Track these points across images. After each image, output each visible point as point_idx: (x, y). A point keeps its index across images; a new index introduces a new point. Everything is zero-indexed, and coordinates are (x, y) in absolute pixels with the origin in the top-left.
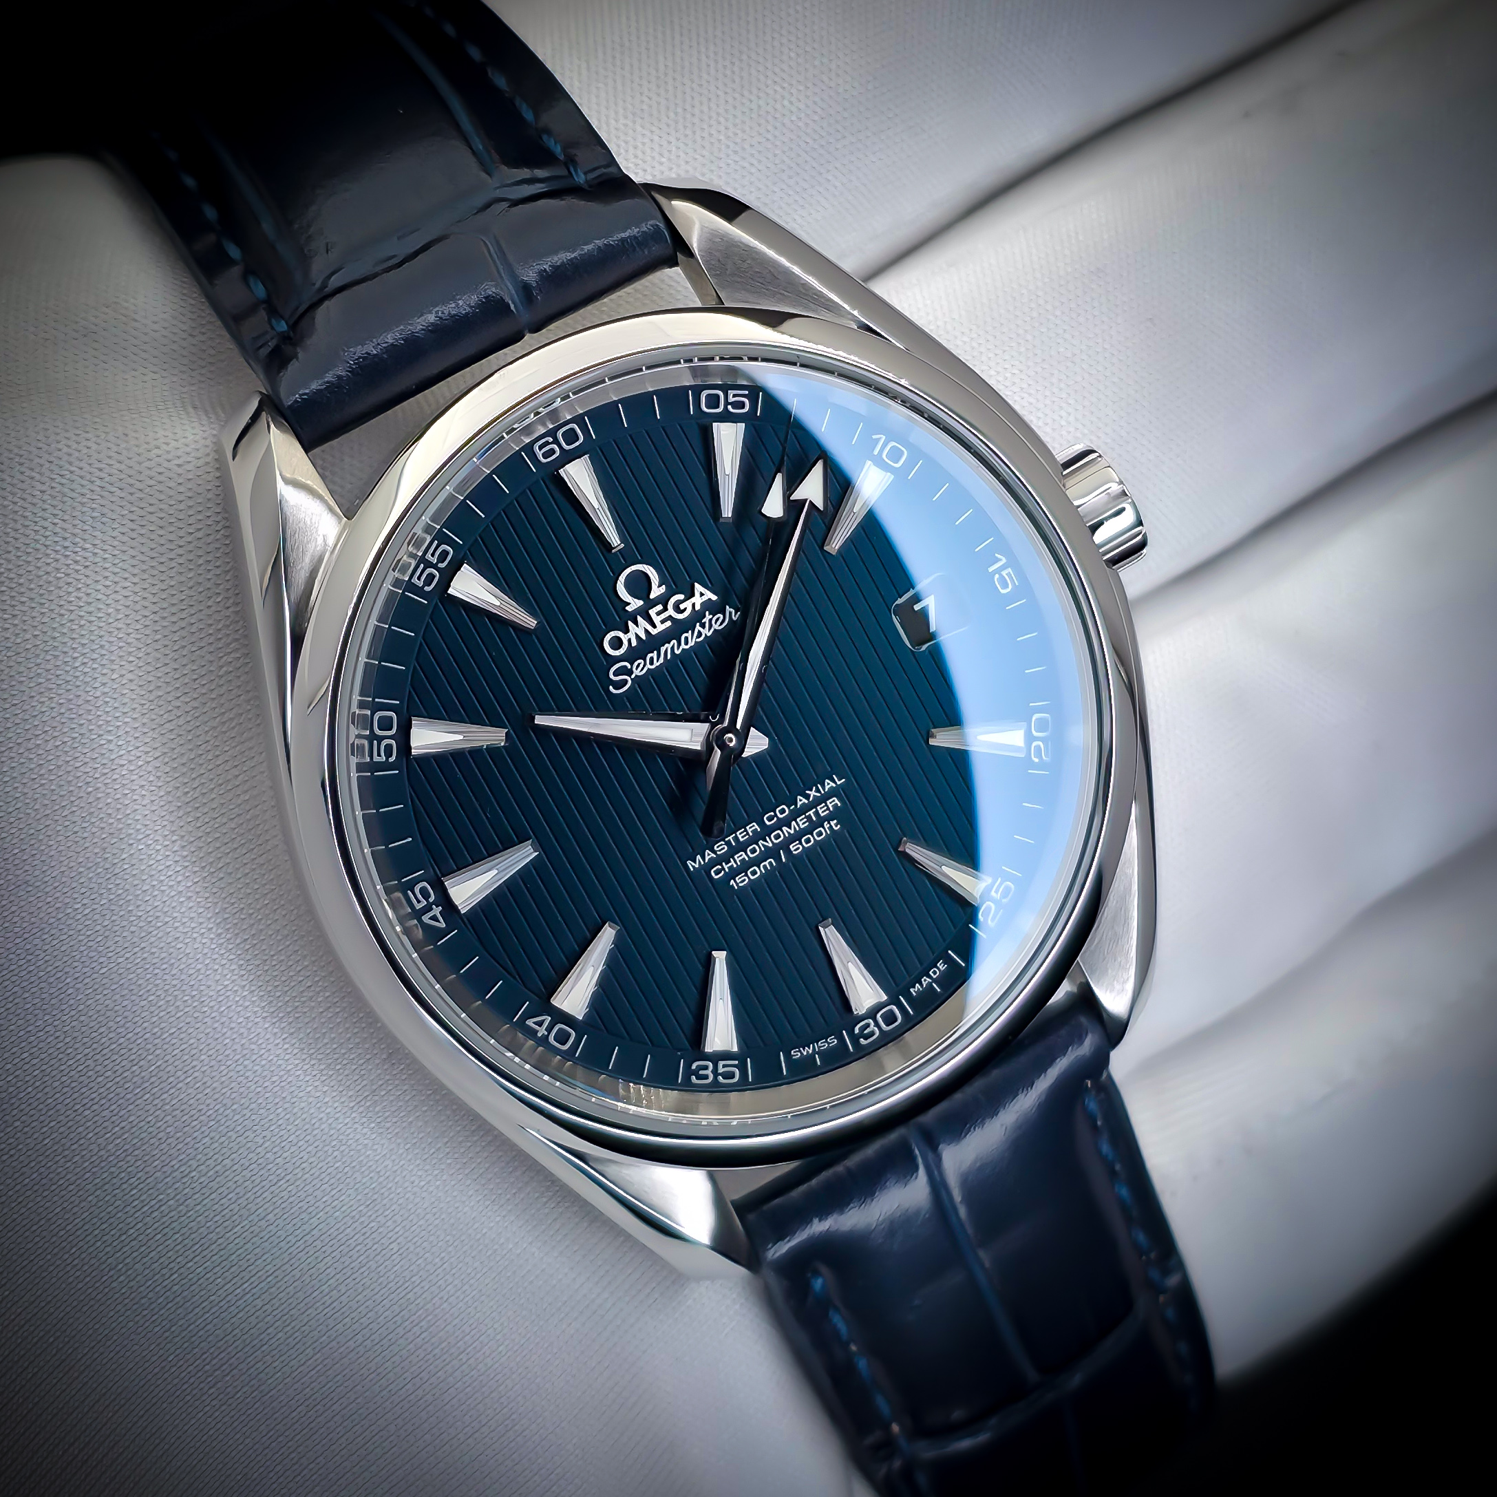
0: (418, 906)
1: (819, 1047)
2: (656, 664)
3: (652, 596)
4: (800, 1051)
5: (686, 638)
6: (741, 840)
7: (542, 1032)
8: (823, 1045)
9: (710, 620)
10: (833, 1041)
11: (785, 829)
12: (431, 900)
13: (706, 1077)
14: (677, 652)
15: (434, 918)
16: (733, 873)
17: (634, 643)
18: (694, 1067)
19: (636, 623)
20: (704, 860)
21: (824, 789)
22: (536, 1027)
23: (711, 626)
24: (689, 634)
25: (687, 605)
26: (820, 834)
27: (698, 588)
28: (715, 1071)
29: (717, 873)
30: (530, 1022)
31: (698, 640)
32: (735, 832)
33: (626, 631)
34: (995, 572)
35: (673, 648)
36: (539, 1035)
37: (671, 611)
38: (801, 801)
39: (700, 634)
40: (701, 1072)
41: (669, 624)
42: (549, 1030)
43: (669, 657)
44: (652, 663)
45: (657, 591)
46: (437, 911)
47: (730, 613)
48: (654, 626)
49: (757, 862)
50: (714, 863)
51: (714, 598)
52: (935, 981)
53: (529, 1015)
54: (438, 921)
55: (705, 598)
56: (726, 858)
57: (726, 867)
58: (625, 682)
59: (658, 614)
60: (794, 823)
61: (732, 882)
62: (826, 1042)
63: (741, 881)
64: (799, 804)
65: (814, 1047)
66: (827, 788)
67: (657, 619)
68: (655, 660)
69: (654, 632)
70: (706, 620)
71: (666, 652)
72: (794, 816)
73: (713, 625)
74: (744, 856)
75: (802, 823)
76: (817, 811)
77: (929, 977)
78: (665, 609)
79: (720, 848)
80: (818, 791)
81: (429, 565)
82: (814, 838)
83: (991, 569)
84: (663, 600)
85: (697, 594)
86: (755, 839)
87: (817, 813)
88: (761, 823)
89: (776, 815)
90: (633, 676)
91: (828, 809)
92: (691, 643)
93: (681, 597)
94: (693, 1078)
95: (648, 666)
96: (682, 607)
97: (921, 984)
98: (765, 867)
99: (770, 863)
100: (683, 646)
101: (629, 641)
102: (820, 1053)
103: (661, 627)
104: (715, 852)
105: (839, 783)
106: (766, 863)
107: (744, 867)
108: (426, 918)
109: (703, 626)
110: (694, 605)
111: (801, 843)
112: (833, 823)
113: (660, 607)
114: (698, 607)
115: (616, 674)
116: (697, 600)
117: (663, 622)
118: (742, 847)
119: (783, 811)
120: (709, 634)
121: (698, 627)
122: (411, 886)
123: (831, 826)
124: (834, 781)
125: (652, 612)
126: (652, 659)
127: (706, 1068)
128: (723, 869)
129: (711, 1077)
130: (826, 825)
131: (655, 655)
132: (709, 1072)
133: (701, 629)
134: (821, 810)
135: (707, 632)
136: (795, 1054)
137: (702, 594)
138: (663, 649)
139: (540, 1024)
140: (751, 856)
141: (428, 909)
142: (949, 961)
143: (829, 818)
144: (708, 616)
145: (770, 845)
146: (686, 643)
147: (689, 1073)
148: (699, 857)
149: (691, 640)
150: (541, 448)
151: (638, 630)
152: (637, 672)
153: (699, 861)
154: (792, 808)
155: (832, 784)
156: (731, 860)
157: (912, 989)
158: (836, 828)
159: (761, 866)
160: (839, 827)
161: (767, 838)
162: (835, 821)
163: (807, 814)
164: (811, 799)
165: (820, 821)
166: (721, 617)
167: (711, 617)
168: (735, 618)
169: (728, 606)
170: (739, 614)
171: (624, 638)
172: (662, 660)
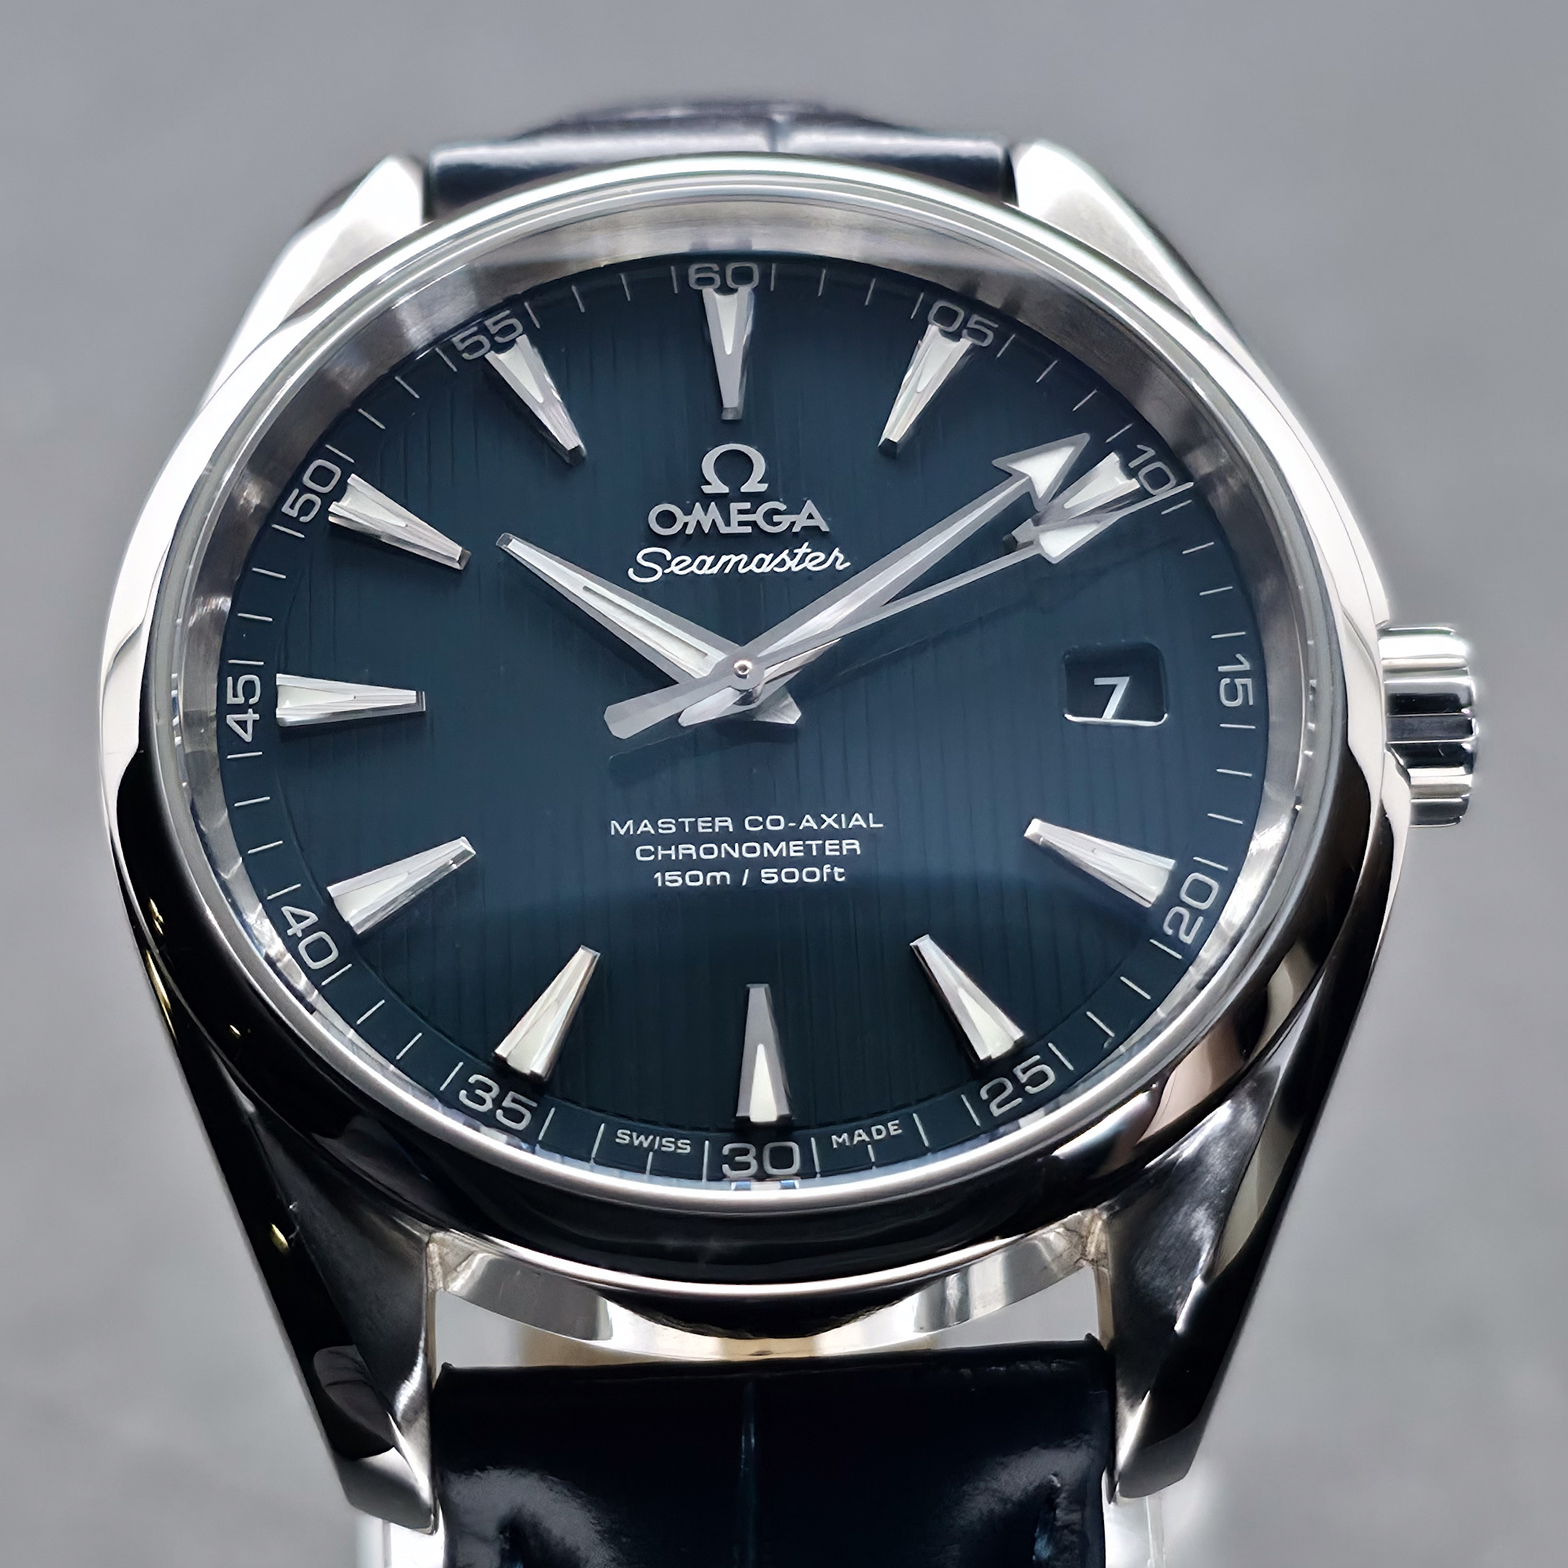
0: (231, 700)
1: (661, 1145)
2: (705, 571)
3: (744, 489)
4: (631, 1136)
5: (762, 561)
6: (700, 830)
7: (296, 929)
8: (668, 1145)
9: (806, 555)
10: (685, 1147)
11: (767, 845)
12: (252, 701)
13: (482, 1101)
14: (741, 570)
15: (243, 724)
16: (667, 865)
17: (690, 531)
18: (472, 1080)
19: (706, 509)
20: (636, 829)
21: (849, 820)
22: (291, 920)
23: (802, 561)
24: (768, 558)
25: (785, 521)
26: (812, 875)
27: (809, 507)
28: (498, 1102)
29: (644, 853)
30: (286, 910)
31: (777, 569)
32: (698, 817)
33: (688, 512)
34: (1226, 675)
35: (738, 563)
36: (290, 932)
37: (758, 517)
38: (808, 822)
39: (783, 563)
40: (479, 1092)
41: (748, 529)
42: (307, 932)
43: (727, 571)
44: (701, 566)
45: (753, 485)
46: (251, 716)
47: (836, 559)
48: (728, 523)
49: (706, 867)
50: (646, 839)
51: (825, 528)
52: (874, 1143)
53: (291, 900)
54: (246, 732)
55: (811, 523)
56: (667, 841)
57: (661, 852)
58: (655, 572)
59: (741, 512)
60: (783, 844)
61: (658, 875)
62: (675, 1143)
63: (673, 879)
64: (804, 824)
65: (653, 1141)
66: (853, 823)
68: (707, 566)
69: (724, 529)
70: (800, 552)
71: (726, 564)
72: (788, 835)
73: (808, 560)
74: (693, 851)
75: (794, 849)
76: (824, 844)
77: (870, 1135)
78: (752, 511)
79: (667, 826)
80: (838, 821)
81: (484, 330)
82: (801, 875)
83: (1221, 669)
84: (756, 499)
85: (805, 512)
86: (722, 837)
87: (821, 848)
88: (739, 824)
89: (764, 823)
90: (667, 571)
91: (841, 850)
92: (765, 569)
93: (783, 507)
94: (463, 1093)
95: (694, 568)
96: (776, 518)
97: (851, 1137)
98: (714, 878)
99: (723, 878)
100: (753, 567)
101: (686, 525)
102: (658, 1153)
103: (735, 529)
104: (655, 827)
105: (872, 825)
106: (718, 875)
107: (685, 865)
108: (231, 719)
109: (792, 556)
110: (793, 524)
111: (779, 874)
112: (837, 870)
113: (747, 506)
114: (796, 529)
115: (646, 557)
116: (801, 521)
117: (741, 524)
118: (697, 839)
119: (777, 823)
120: (795, 569)
121: (784, 555)
122: (237, 672)
123: (831, 876)
124: (867, 820)
125: (735, 507)
126: (703, 562)
127: (488, 1089)
128: (655, 853)
129: (489, 1105)
130: (827, 869)
131: (710, 560)
132: (488, 1097)
133: (787, 559)
134: (830, 848)
135: (791, 564)
136: (623, 1137)
137: (810, 517)
138: (724, 558)
139: (300, 919)
140: (702, 856)
141: (240, 709)
142: (908, 1125)
143: (834, 862)
144: (805, 549)
145: (736, 855)
146: (759, 565)
147: (461, 1082)
148: (630, 823)
149: (767, 564)
150: (698, 271)
151: (706, 517)
152: (674, 568)
153: (629, 828)
154: (791, 824)
155: (862, 823)
156: (673, 847)
157: (834, 1137)
158: (837, 879)
159: (710, 875)
160: (843, 879)
161: (737, 845)
162: (842, 870)
163: (807, 842)
164: (823, 827)
165: (821, 860)
166: (822, 556)
167: (809, 550)
168: (839, 567)
169: (837, 549)
170: (848, 564)
171: (681, 518)
172: (715, 570)
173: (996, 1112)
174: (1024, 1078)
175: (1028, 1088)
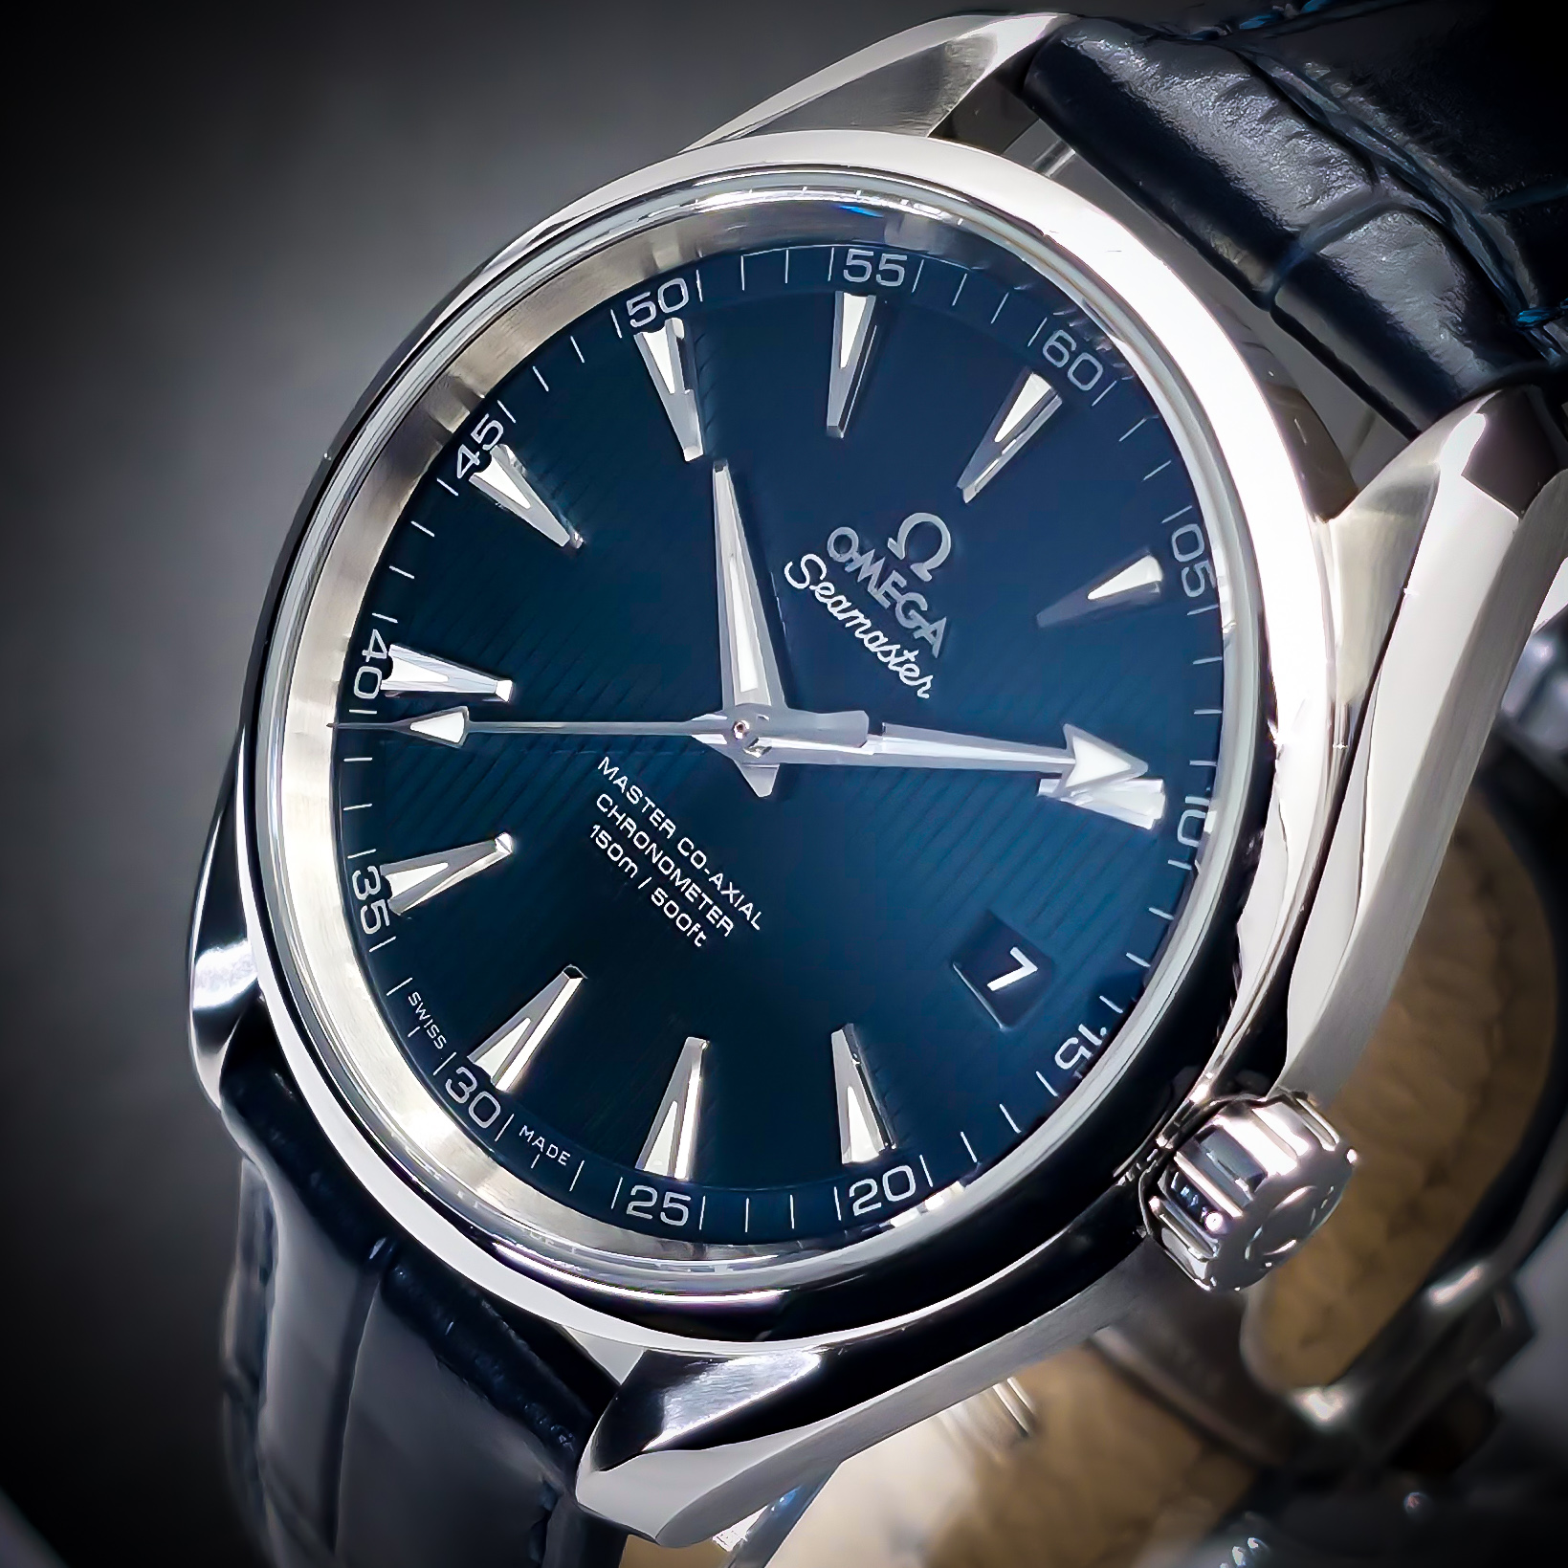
0: (474, 433)
1: (429, 1027)
2: (834, 611)
3: (915, 567)
4: (419, 1003)
5: (876, 638)
6: (651, 818)
7: (369, 654)
8: (433, 1031)
9: (908, 661)
10: (440, 1044)
11: (679, 871)
12: (485, 447)
13: (362, 889)
14: (857, 633)
15: (465, 461)
16: (609, 825)
18: (371, 869)
19: (875, 560)
20: (615, 778)
21: (743, 904)
22: (371, 644)
23: (901, 664)
24: (882, 640)
25: (917, 619)
27: (941, 624)
28: (371, 899)
29: (604, 802)
30: (375, 634)
31: (880, 656)
32: (658, 806)
33: (862, 551)
34: (1081, 1036)
35: (860, 625)
36: (364, 653)
37: (901, 600)
38: (718, 880)
39: (887, 654)
40: (366, 880)
41: (886, 604)
42: (373, 662)
43: (848, 625)
44: (835, 605)
45: (923, 571)
47: (924, 684)
48: (879, 585)
49: (631, 851)
50: (614, 792)
51: (936, 652)
52: (544, 1156)
53: (384, 628)
54: (462, 468)
56: (627, 809)
57: (613, 811)
58: (803, 581)
59: (895, 584)
60: (688, 881)
61: (598, 827)
62: (437, 1034)
63: (603, 838)
64: (714, 879)
65: (428, 1020)
66: (743, 908)
67: (887, 586)
69: (871, 588)
70: (906, 655)
71: (853, 618)
72: (699, 878)
73: (906, 668)
74: (632, 831)
75: (692, 891)
76: (712, 906)
78: (903, 591)
79: (635, 794)
80: (736, 897)
82: (678, 917)
83: (1082, 1029)
84: (914, 583)
85: (935, 625)
86: (658, 836)
87: (708, 907)
88: (677, 838)
89: (692, 852)
90: (812, 587)
91: (718, 921)
92: (872, 647)
94: (358, 872)
95: (829, 602)
96: (912, 612)
97: (535, 1138)
98: (626, 863)
99: (632, 869)
100: (866, 638)
101: (851, 561)
102: (422, 1030)
103: (879, 596)
104: (628, 789)
105: (753, 922)
106: (632, 864)
107: (620, 836)
108: (462, 450)
109: (899, 654)
110: (919, 627)
111: (666, 901)
112: (701, 935)
113: (903, 583)
114: (917, 635)
115: (808, 562)
116: (925, 631)
117: (887, 595)
118: (643, 823)
119: (699, 860)
120: (890, 667)
121: (894, 648)
123: (695, 934)
124: (753, 915)
125: (895, 576)
126: (840, 603)
127: (373, 885)
128: (611, 809)
129: (363, 895)
130: (697, 927)
131: (846, 604)
132: (368, 891)
133: (894, 653)
134: (713, 913)
135: (892, 661)
136: (415, 998)
137: (935, 633)
138: (855, 613)
139: (377, 648)
140: (635, 839)
141: (474, 446)
142: (573, 1165)
143: (707, 927)
144: (911, 656)
145: (655, 860)
146: (872, 641)
147: (362, 864)
148: (616, 769)
149: (877, 644)
150: (1059, 339)
151: (869, 566)
153: (612, 773)
154: (706, 870)
155: (749, 914)
156: (624, 815)
157: (525, 1127)
158: (696, 942)
159: (627, 859)
160: (699, 945)
161: (662, 852)
162: (704, 938)
163: (704, 895)
164: (723, 892)
165: (699, 916)
166: (917, 674)
167: (913, 660)
168: (920, 693)
169: (931, 677)
170: (927, 696)
171: (854, 552)
172: (841, 617)
173: (630, 1211)
174: (666, 1205)
175: (663, 1214)
